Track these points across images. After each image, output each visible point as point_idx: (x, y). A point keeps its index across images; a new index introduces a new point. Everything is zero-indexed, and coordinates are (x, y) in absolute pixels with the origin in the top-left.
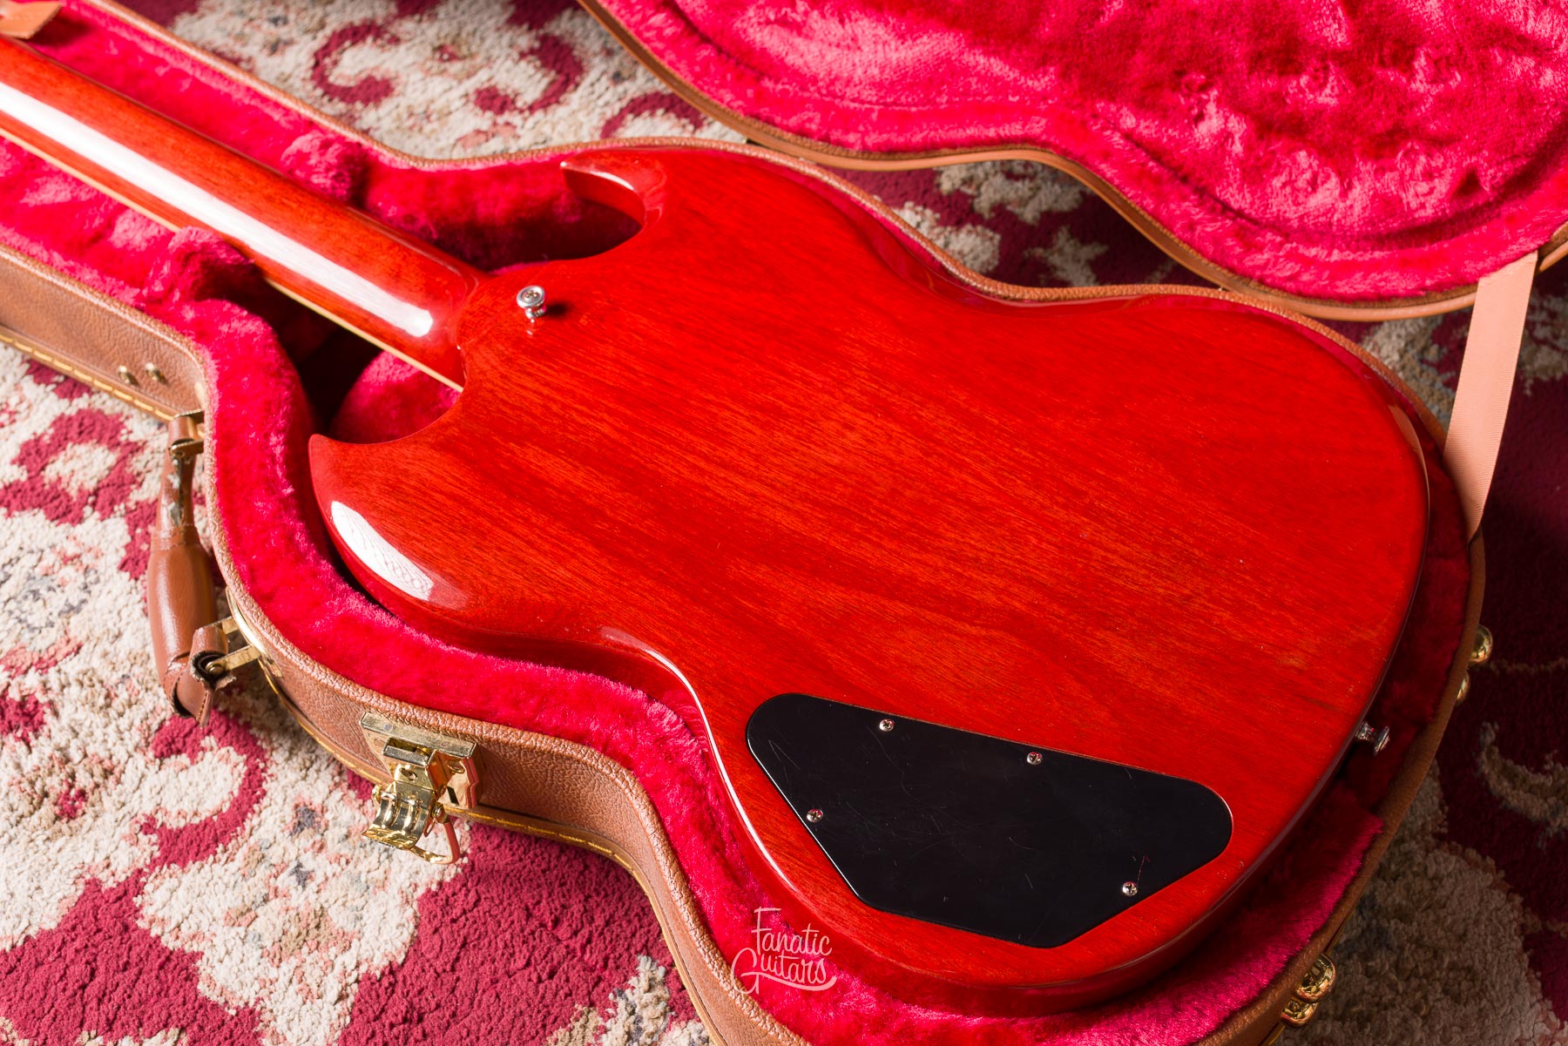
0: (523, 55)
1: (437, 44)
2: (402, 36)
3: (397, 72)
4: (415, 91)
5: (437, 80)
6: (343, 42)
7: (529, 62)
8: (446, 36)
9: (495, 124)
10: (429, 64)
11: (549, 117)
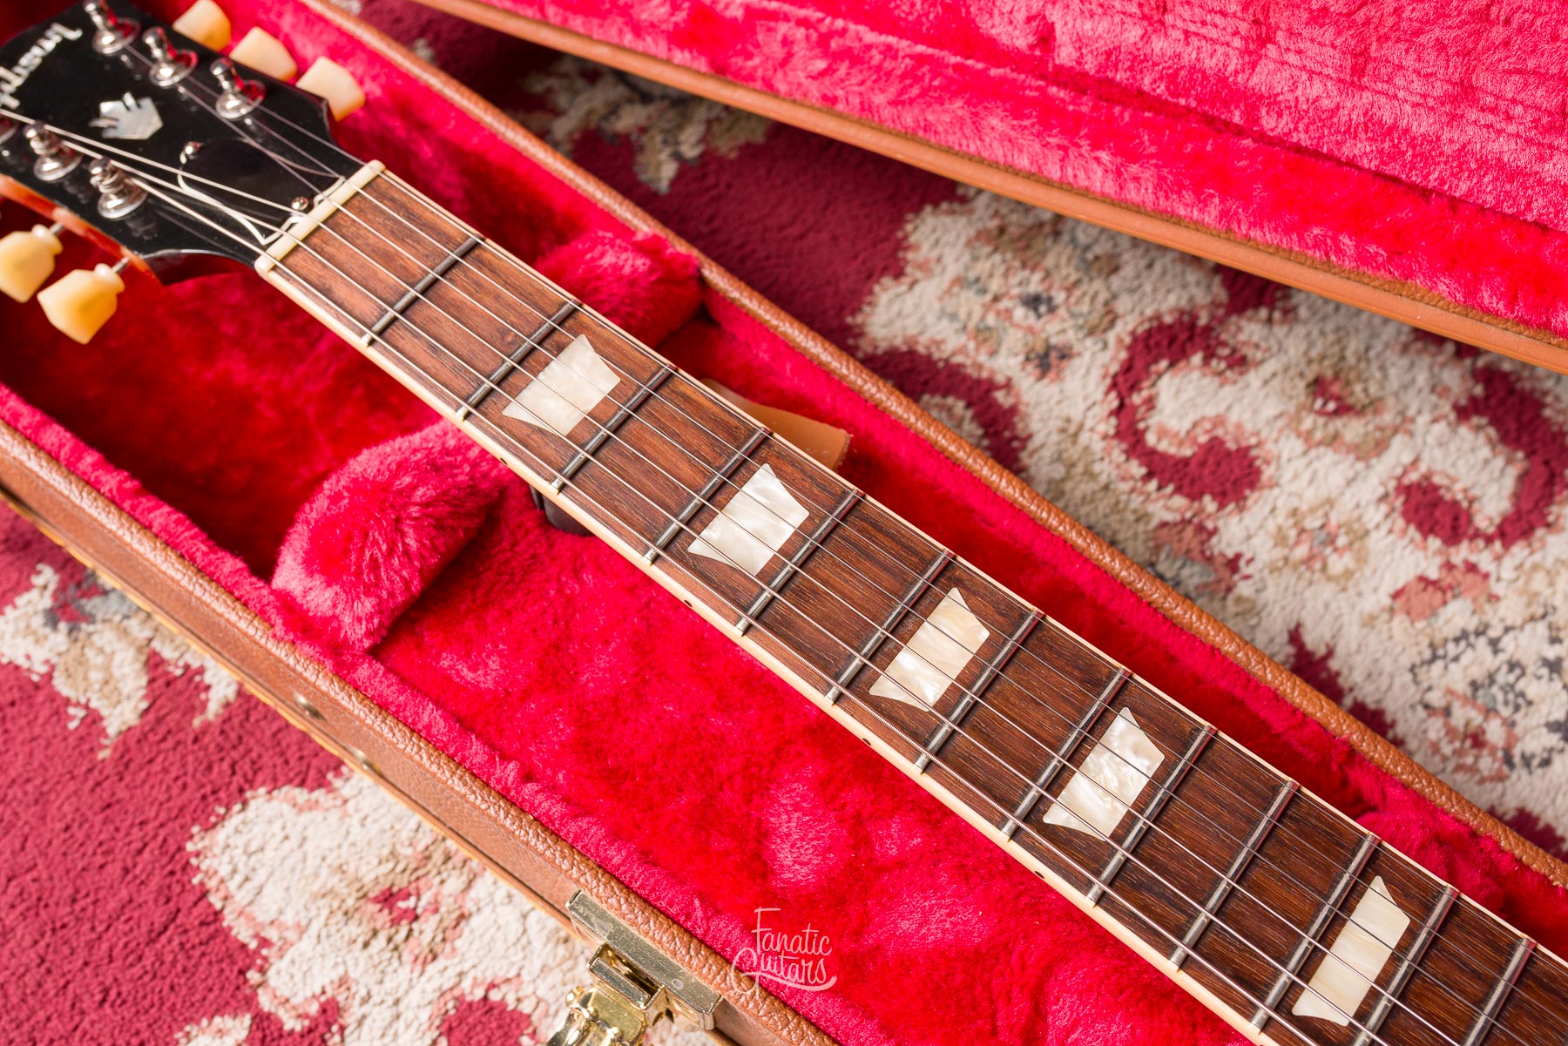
0: (1463, 413)
1: (1310, 376)
2: (1249, 352)
3: (1257, 434)
4: (1296, 476)
5: (1328, 456)
6: (1156, 361)
7: (1478, 428)
8: (1323, 358)
9: (1449, 566)
10: (1308, 422)
11: (1537, 557)
